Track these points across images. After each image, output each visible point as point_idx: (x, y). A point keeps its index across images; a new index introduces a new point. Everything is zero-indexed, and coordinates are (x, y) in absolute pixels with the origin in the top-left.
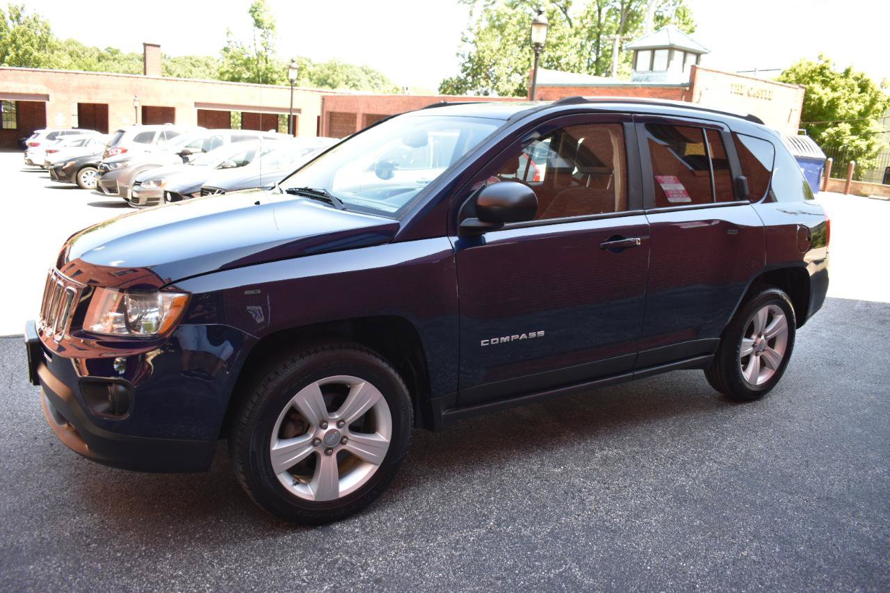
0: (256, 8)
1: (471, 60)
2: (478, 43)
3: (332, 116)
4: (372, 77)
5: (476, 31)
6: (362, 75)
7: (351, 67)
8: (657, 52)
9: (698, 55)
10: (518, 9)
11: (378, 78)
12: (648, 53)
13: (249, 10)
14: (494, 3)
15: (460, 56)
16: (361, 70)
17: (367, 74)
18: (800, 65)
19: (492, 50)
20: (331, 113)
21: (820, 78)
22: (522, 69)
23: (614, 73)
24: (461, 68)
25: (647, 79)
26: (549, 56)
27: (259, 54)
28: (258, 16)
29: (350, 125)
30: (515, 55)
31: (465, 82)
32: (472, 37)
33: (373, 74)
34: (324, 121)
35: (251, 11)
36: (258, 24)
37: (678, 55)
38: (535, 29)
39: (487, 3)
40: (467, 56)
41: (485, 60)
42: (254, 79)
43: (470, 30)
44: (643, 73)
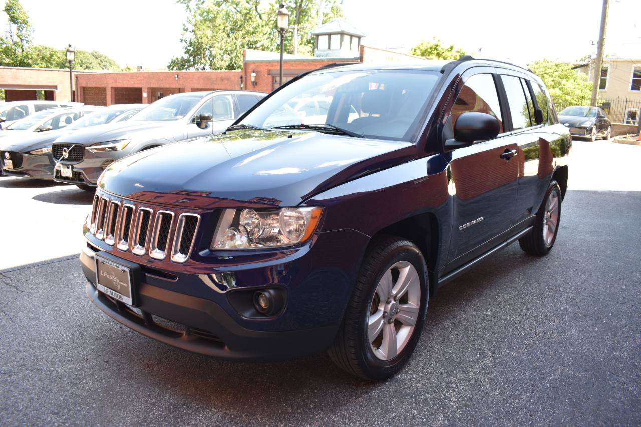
0: (10, 7)
1: (191, 44)
2: (197, 32)
3: (85, 90)
4: (101, 61)
5: (194, 23)
6: (93, 59)
7: (84, 53)
8: (332, 36)
9: (359, 37)
10: (223, 6)
11: (106, 61)
12: (327, 37)
13: (4, 9)
14: (203, 2)
15: (183, 42)
16: (92, 56)
17: (96, 58)
18: (422, 44)
19: (207, 37)
20: (84, 87)
21: (435, 52)
22: (231, 51)
23: (296, 52)
24: (184, 50)
25: (327, 55)
26: (249, 41)
27: (15, 43)
28: (14, 13)
29: (100, 97)
30: (225, 41)
31: (189, 61)
32: (191, 28)
33: (101, 58)
34: (79, 94)
35: (6, 10)
36: (13, 19)
37: (347, 38)
38: (279, 17)
39: (198, 2)
40: (188, 42)
41: (203, 44)
42: (13, 63)
43: (190, 21)
44: (324, 51)
